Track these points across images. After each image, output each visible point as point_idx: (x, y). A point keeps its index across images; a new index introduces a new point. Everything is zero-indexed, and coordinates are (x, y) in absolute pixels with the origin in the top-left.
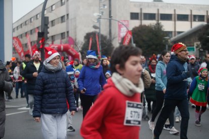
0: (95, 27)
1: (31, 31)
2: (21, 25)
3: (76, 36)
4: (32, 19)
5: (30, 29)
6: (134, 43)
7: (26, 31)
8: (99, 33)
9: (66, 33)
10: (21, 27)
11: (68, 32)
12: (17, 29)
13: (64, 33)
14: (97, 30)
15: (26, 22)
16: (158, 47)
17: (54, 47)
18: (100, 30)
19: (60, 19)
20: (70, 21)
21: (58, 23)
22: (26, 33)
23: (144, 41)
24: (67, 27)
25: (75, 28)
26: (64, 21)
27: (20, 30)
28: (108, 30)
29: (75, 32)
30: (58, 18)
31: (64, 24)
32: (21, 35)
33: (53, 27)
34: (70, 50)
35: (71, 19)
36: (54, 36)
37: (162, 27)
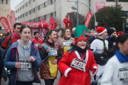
0: (73, 8)
1: (30, 11)
3: (61, 15)
4: (31, 1)
7: (26, 11)
8: (76, 13)
10: (23, 8)
11: (55, 12)
13: (53, 13)
14: (76, 11)
15: (26, 4)
16: (117, 25)
17: (36, 25)
18: (77, 11)
20: (57, 3)
21: (49, 5)
22: (26, 13)
23: (106, 20)
24: (55, 8)
25: (61, 9)
26: (53, 3)
27: (22, 10)
28: (88, 10)
29: (60, 12)
30: (49, 1)
31: (53, 5)
32: (23, 15)
33: (46, 8)
34: (49, 27)
37: (121, 8)
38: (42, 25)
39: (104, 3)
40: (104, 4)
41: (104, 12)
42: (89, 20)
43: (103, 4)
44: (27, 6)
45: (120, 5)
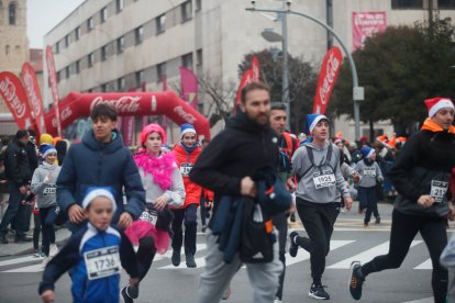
0: (269, 35)
1: (103, 48)
2: (77, 30)
3: (221, 64)
4: (105, 11)
5: (98, 45)
6: (360, 85)
7: (89, 52)
8: (280, 54)
9: (195, 56)
10: (77, 38)
11: (200, 52)
12: (67, 45)
13: (191, 54)
14: (278, 45)
15: (89, 21)
18: (284, 46)
19: (179, 11)
20: (204, 18)
21: (174, 25)
22: (90, 56)
24: (198, 37)
25: (220, 40)
26: (191, 19)
27: (73, 45)
29: (220, 53)
30: (174, 8)
31: (190, 26)
32: (78, 62)
33: (162, 36)
34: (179, 109)
35: (208, 13)
36: (164, 63)
38: (154, 100)
39: (383, 13)
40: (384, 20)
41: (385, 47)
42: (331, 81)
43: (378, 16)
44: (89, 29)
45: (449, 19)
